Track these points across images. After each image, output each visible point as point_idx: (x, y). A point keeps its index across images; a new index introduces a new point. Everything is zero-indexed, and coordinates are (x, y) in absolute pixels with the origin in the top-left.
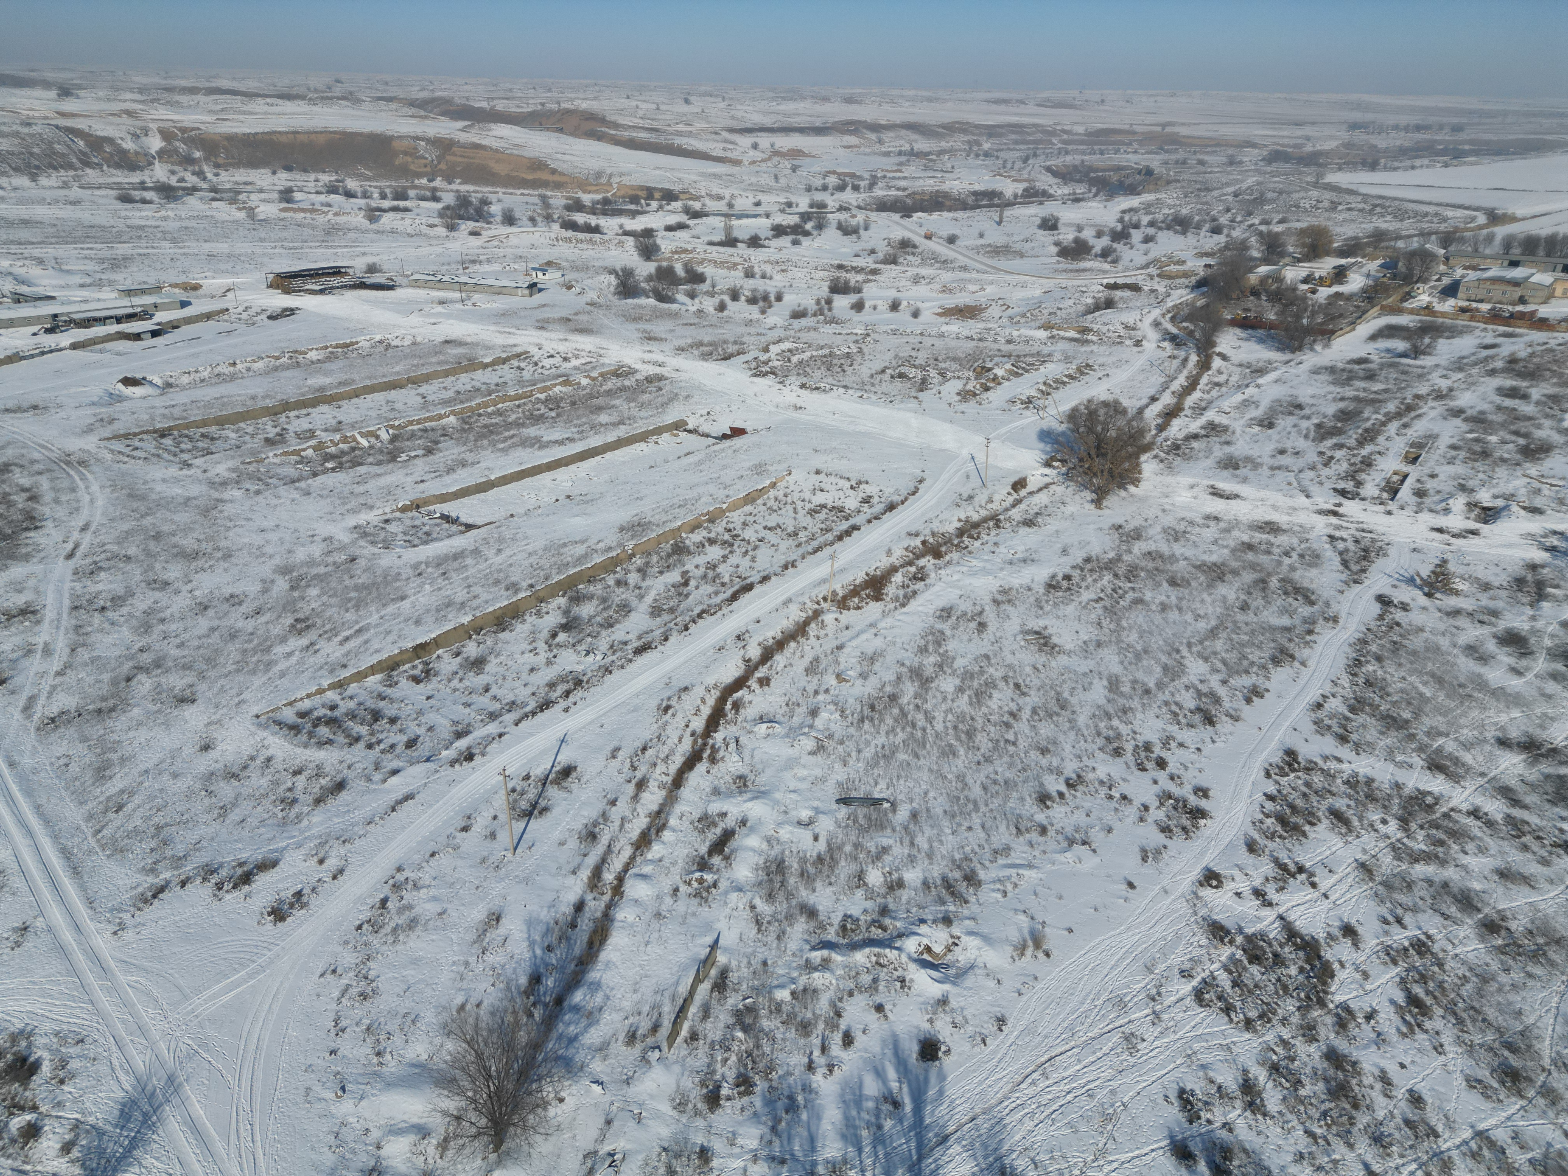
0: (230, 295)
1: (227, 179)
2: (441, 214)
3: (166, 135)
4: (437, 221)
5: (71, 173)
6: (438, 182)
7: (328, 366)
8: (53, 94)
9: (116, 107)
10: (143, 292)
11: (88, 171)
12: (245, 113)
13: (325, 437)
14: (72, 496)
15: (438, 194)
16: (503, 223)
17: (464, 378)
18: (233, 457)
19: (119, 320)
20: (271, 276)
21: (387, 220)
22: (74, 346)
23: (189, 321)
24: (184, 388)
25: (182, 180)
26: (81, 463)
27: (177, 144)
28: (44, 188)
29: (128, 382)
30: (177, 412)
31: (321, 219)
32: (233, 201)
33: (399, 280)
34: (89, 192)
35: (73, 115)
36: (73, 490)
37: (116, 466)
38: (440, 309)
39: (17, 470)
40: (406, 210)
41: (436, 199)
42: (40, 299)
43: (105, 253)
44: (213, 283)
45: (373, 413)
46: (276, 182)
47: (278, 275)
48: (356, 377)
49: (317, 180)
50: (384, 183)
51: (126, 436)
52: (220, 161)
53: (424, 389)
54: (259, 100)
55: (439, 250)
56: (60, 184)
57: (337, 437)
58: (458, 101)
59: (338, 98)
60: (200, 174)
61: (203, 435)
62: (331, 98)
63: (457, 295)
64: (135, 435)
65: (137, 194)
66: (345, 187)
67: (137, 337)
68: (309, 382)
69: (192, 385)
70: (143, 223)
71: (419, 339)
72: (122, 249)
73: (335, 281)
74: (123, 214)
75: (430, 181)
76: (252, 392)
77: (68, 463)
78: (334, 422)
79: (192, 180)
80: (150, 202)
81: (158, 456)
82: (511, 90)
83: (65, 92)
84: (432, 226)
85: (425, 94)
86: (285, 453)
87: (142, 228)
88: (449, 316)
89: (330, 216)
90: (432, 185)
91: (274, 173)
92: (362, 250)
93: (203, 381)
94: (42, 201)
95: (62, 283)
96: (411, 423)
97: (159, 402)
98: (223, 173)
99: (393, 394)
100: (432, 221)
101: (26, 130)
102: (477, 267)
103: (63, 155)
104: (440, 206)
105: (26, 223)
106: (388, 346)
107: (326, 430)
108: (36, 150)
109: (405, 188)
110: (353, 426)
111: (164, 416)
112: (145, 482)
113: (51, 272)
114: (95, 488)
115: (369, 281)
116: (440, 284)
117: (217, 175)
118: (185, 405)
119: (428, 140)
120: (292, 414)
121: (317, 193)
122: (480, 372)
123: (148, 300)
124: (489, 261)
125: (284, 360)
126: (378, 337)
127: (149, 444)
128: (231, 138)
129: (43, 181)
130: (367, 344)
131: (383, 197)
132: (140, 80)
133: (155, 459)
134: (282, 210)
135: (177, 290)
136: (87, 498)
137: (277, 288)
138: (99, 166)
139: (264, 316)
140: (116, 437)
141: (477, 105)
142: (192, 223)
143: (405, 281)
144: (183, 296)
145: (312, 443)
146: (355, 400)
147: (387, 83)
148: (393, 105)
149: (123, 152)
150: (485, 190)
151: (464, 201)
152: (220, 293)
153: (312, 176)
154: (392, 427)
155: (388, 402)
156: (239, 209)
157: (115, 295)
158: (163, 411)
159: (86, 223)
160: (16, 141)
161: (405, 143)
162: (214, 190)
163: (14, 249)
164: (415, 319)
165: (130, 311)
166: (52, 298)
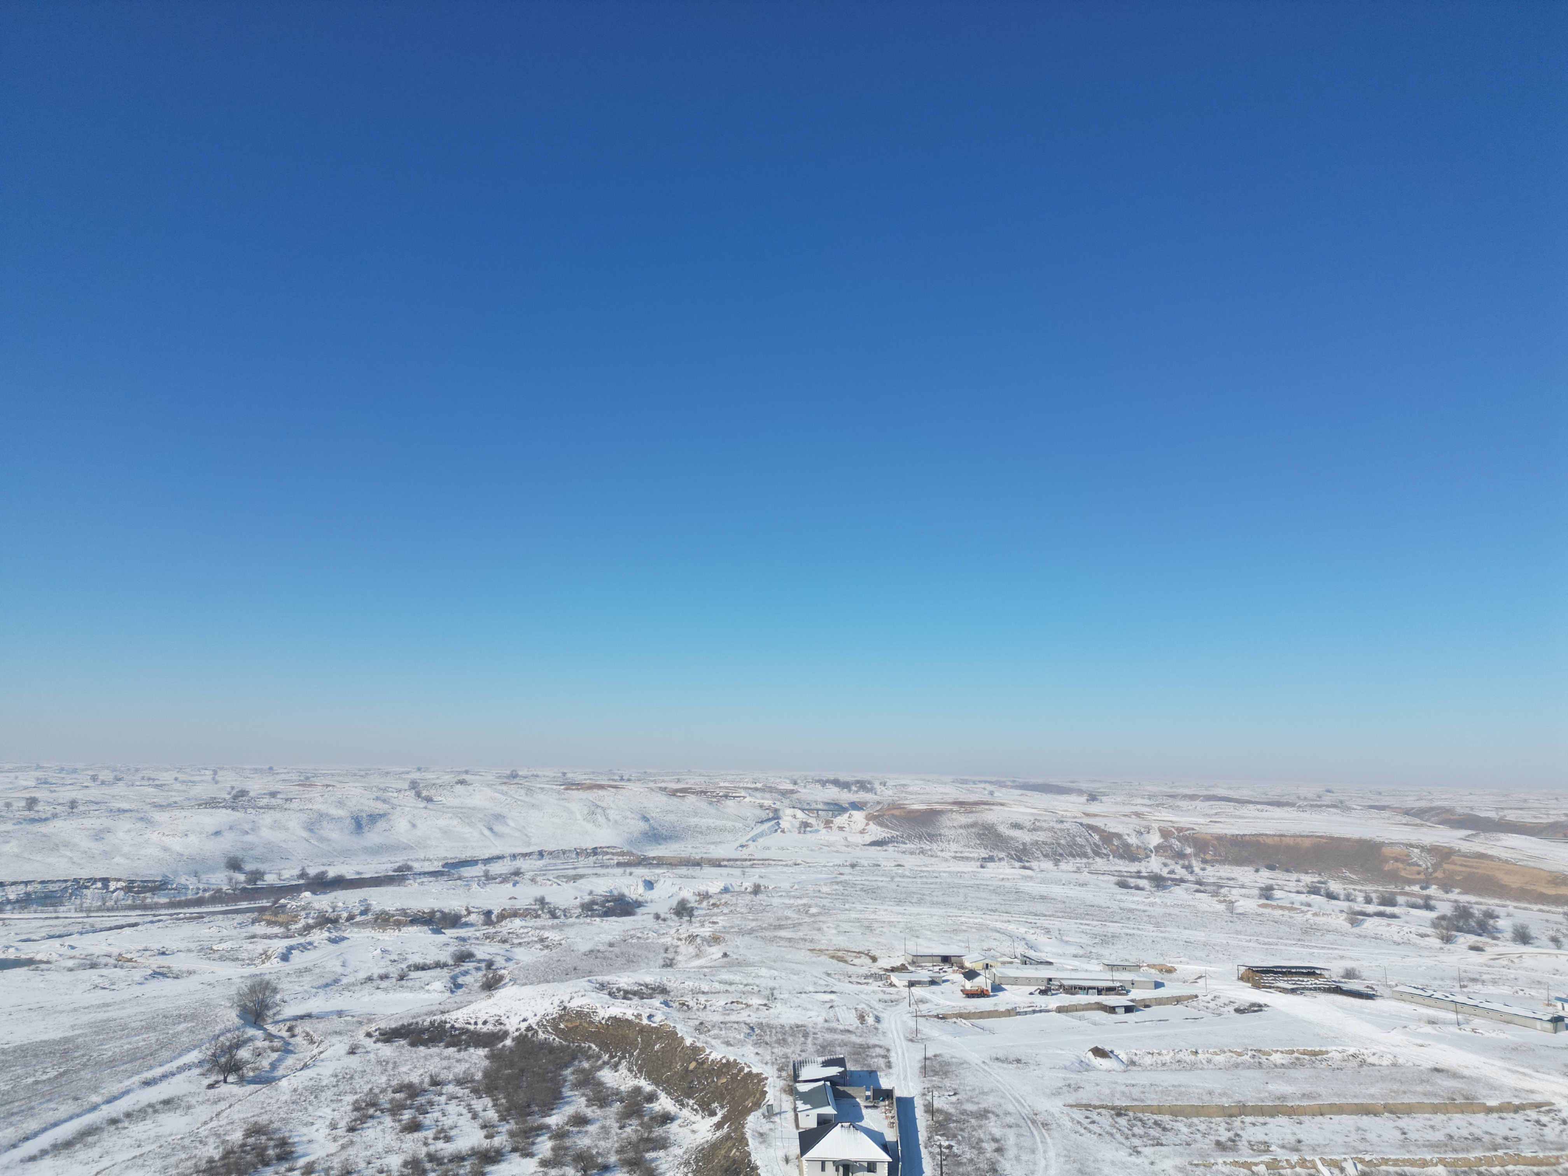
0: (1201, 982)
1: (1212, 873)
2: (1435, 925)
3: (1165, 834)
4: (1430, 931)
5: (1085, 860)
6: (1433, 891)
7: (1292, 1072)
8: (1084, 799)
9: (1128, 809)
10: (1124, 968)
11: (1098, 859)
12: (1235, 817)
13: (1282, 1155)
14: (1031, 1157)
15: (1432, 903)
16: (1514, 940)
17: (1458, 1119)
18: (1181, 1155)
19: (1100, 991)
20: (1243, 969)
21: (1370, 924)
22: (1060, 1010)
23: (1160, 1002)
24: (1145, 1069)
25: (1172, 872)
26: (1045, 1125)
27: (1173, 841)
28: (1062, 871)
29: (1099, 1052)
30: (1136, 1092)
31: (1299, 918)
32: (1215, 894)
33: (1380, 990)
34: (1095, 877)
35: (1095, 815)
36: (1033, 1151)
37: (1074, 1136)
38: (1429, 1029)
39: (993, 1118)
40: (1393, 916)
41: (1428, 907)
42: (1041, 963)
43: (1099, 930)
44: (1187, 968)
45: (1340, 1139)
46: (1259, 880)
47: (1250, 968)
48: (1321, 1090)
49: (1298, 881)
50: (1369, 888)
51: (1087, 1107)
52: (1208, 857)
53: (1405, 1122)
54: (1251, 806)
55: (1430, 962)
56: (1075, 869)
57: (1294, 1158)
58: (1460, 810)
59: (1328, 806)
60: (1189, 868)
61: (1156, 1123)
62: (1320, 806)
63: (1452, 1016)
64: (1095, 1107)
65: (1132, 882)
66: (1327, 889)
67: (1112, 1010)
68: (1270, 1087)
69: (1153, 1067)
70: (1133, 906)
71: (1401, 1061)
72: (1113, 928)
73: (1309, 982)
74: (1119, 897)
75: (1422, 888)
76: (1210, 1086)
77: (1034, 1122)
78: (1292, 1139)
79: (1181, 872)
80: (1142, 889)
81: (1112, 1135)
82: (1525, 801)
83: (1093, 798)
84: (1422, 936)
85: (1423, 804)
86: (1236, 1163)
87: (1131, 911)
88: (1441, 1039)
89: (1309, 915)
90: (1425, 892)
91: (1257, 871)
92: (1341, 953)
93: (1164, 1064)
94: (1058, 882)
95: (1060, 952)
96: (1386, 1162)
97: (1122, 1078)
98: (1209, 868)
99: (1365, 1121)
100: (1422, 930)
101: (1059, 826)
102: (1478, 987)
103: (1082, 845)
104: (1433, 915)
105: (1043, 898)
106: (1363, 1063)
107: (1283, 1147)
108: (1063, 842)
109: (1394, 894)
110: (1314, 1149)
111: (1123, 1093)
112: (1096, 1161)
113: (1054, 940)
114: (1051, 1154)
115: (1345, 987)
116: (1430, 1000)
117: (1203, 869)
118: (1144, 1086)
119: (1423, 848)
120: (1248, 1119)
121: (1298, 892)
122: (1481, 1116)
123: (1127, 976)
124: (1494, 982)
125: (1246, 1058)
126: (1352, 1050)
127: (1105, 1120)
128: (1220, 838)
129: (1063, 866)
130: (1339, 1056)
131: (1368, 901)
132: (1152, 789)
133: (1107, 1137)
134: (1259, 906)
135: (1153, 971)
136: (1043, 1163)
137: (1248, 981)
138: (1107, 855)
139: (1231, 1008)
140: (1078, 1106)
141: (1483, 814)
142: (1175, 911)
143: (1387, 992)
144: (1158, 977)
145: (1266, 1158)
146: (1319, 1118)
147: (1380, 793)
148: (1386, 814)
149: (1127, 846)
150: (1491, 903)
151: (1463, 912)
152: (1192, 979)
153: (1294, 876)
154: (1362, 1161)
155: (1358, 1129)
156: (1220, 902)
157: (1100, 967)
158: (1123, 1088)
159: (1088, 903)
160: (1050, 834)
161: (1397, 849)
162: (1199, 883)
163: (1031, 919)
164: (1397, 1036)
165: (1110, 984)
166: (1051, 963)
